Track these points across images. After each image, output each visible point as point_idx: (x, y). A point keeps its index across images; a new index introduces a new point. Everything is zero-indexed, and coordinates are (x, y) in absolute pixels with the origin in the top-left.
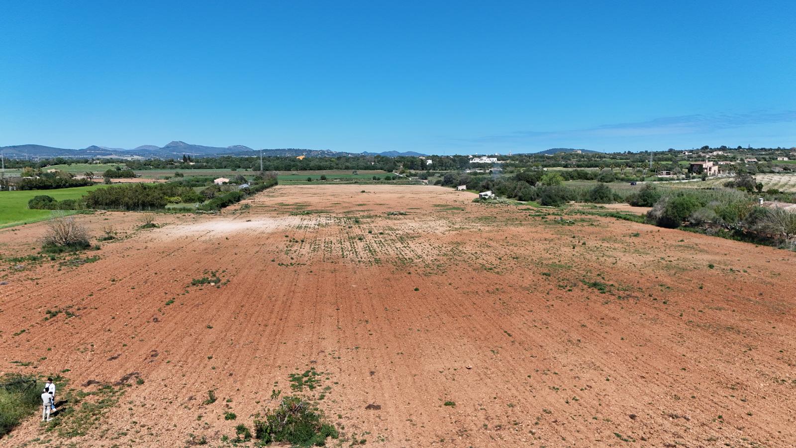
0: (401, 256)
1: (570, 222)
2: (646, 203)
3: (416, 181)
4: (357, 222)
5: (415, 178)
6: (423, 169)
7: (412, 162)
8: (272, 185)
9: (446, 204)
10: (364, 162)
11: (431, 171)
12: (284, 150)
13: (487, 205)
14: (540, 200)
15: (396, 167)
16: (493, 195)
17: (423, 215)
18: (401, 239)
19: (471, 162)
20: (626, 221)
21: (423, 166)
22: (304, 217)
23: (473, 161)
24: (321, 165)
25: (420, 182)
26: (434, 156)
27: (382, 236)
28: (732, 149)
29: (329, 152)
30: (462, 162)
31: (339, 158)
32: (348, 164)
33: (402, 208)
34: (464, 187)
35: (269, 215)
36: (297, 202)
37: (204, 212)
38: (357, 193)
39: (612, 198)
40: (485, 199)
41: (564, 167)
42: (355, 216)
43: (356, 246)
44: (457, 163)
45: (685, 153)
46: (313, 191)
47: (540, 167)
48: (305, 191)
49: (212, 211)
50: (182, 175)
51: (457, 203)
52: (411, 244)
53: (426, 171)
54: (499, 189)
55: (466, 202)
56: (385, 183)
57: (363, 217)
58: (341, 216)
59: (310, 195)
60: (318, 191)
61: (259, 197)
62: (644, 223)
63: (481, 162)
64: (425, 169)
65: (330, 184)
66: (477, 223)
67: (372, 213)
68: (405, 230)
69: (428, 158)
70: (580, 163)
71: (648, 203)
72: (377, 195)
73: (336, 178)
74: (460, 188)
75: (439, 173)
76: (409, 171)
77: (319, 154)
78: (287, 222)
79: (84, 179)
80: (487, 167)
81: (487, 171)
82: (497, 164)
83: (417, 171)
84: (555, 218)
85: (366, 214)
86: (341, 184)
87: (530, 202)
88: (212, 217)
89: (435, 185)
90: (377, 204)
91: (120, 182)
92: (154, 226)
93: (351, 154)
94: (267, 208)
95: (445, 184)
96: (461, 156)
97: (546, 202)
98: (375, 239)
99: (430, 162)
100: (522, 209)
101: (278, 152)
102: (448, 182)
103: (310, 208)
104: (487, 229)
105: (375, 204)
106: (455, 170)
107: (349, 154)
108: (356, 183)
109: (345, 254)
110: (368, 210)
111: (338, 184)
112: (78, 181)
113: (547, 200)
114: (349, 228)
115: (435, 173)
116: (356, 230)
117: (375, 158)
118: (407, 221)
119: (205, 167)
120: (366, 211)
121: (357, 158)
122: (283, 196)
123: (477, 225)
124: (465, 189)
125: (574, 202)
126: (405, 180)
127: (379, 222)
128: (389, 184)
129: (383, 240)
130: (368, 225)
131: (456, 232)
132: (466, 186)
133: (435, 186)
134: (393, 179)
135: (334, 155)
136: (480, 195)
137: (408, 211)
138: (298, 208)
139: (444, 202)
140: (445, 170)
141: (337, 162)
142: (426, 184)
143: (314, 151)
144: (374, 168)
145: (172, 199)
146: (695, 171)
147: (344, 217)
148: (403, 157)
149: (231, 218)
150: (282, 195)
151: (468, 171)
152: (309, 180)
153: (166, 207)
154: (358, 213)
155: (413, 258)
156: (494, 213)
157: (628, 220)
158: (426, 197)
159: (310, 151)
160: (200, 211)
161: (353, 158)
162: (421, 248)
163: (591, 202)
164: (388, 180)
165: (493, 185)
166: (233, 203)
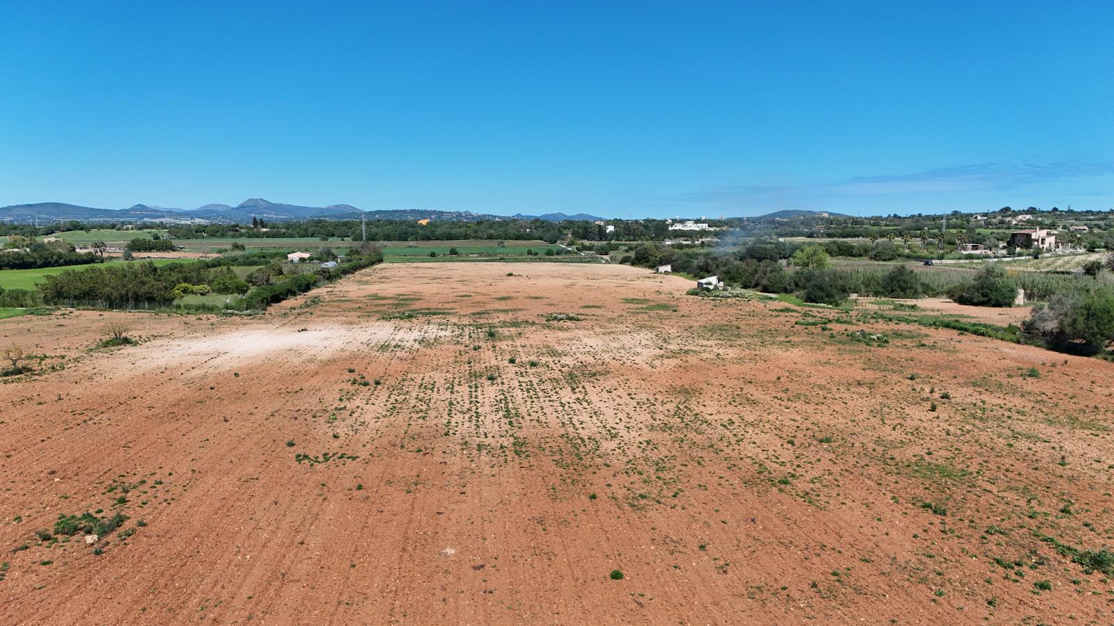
0: (571, 429)
1: (878, 338)
2: (986, 299)
3: (592, 258)
4: (491, 335)
5: (591, 252)
6: (601, 240)
7: (586, 229)
8: (373, 263)
9: (644, 297)
10: (515, 229)
11: (613, 242)
12: (405, 211)
13: (713, 300)
14: (802, 293)
15: (562, 237)
16: (722, 284)
17: (610, 320)
18: (572, 379)
19: (670, 228)
20: (980, 338)
21: (601, 234)
22: (402, 323)
23: (674, 228)
24: (453, 232)
25: (597, 258)
26: (616, 220)
27: (534, 370)
28: (1044, 212)
29: (468, 215)
30: (659, 229)
31: (479, 223)
32: (491, 231)
33: (571, 304)
34: (668, 268)
35: (344, 318)
36: (400, 293)
37: (236, 312)
38: (500, 278)
39: (920, 289)
40: (708, 290)
41: (808, 237)
42: (491, 321)
43: (480, 397)
44: (650, 230)
45: (976, 218)
46: (434, 273)
47: (774, 237)
48: (420, 273)
49: (248, 312)
50: (242, 248)
51: (662, 296)
52: (592, 397)
53: (606, 242)
54: (727, 273)
55: (677, 295)
56: (545, 261)
57: (504, 324)
58: (466, 321)
59: (425, 280)
60: (440, 274)
61: (344, 283)
62: (1018, 342)
63: (684, 229)
64: (604, 239)
65: (463, 261)
66: (708, 340)
67: (521, 316)
68: (578, 355)
69: (608, 222)
70: (830, 231)
71: (990, 300)
72: (532, 281)
73: (472, 252)
74: (662, 269)
75: (625, 245)
76: (580, 242)
77: (453, 217)
78: (369, 332)
79: (90, 253)
80: (697, 237)
81: (696, 242)
82: (710, 231)
83: (593, 242)
84: (846, 330)
85: (508, 317)
86: (480, 261)
87: (783, 294)
88: (247, 321)
89: (620, 263)
90: (530, 298)
91: (149, 257)
92: (127, 341)
93: (499, 217)
94: (347, 305)
95: (637, 262)
96: (654, 220)
97: (815, 296)
98: (521, 379)
99: (611, 228)
100: (776, 310)
101: (397, 214)
102: (641, 259)
103: (417, 305)
104: (732, 353)
105: (527, 298)
106: (647, 240)
107: (495, 217)
108: (501, 260)
109: (453, 421)
110: (515, 310)
111: (473, 261)
112: (80, 255)
113: (815, 294)
114: (475, 349)
115: (619, 245)
116: (487, 353)
117: (532, 223)
118: (581, 333)
119: (284, 235)
120: (511, 310)
121: (505, 222)
122: (383, 282)
123: (709, 343)
124: (670, 271)
125: (856, 295)
126: (575, 256)
127: (531, 336)
128: (551, 261)
129: (535, 381)
130: (510, 342)
131: (677, 361)
132: (672, 266)
133: (621, 265)
134: (558, 254)
135: (474, 218)
136: (699, 283)
137: (582, 311)
138: (399, 304)
139: (640, 294)
140: (634, 240)
141: (476, 228)
142: (607, 262)
143: (447, 212)
144: (529, 237)
145: (196, 288)
146: (1019, 243)
147: (471, 325)
148: (571, 222)
149: (277, 322)
150: (383, 280)
151: (668, 243)
152: (433, 255)
153: (175, 303)
154: (496, 315)
155: (598, 437)
156: (731, 318)
157: (982, 334)
158: (609, 284)
159: (442, 213)
160: (229, 311)
161: (499, 222)
162: (612, 404)
163: (886, 296)
164: (550, 256)
165: (717, 266)
166: (295, 295)
